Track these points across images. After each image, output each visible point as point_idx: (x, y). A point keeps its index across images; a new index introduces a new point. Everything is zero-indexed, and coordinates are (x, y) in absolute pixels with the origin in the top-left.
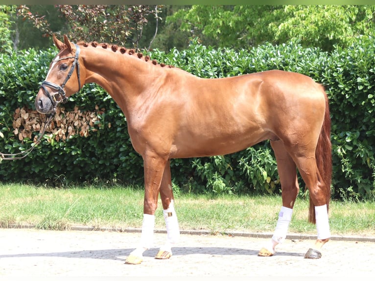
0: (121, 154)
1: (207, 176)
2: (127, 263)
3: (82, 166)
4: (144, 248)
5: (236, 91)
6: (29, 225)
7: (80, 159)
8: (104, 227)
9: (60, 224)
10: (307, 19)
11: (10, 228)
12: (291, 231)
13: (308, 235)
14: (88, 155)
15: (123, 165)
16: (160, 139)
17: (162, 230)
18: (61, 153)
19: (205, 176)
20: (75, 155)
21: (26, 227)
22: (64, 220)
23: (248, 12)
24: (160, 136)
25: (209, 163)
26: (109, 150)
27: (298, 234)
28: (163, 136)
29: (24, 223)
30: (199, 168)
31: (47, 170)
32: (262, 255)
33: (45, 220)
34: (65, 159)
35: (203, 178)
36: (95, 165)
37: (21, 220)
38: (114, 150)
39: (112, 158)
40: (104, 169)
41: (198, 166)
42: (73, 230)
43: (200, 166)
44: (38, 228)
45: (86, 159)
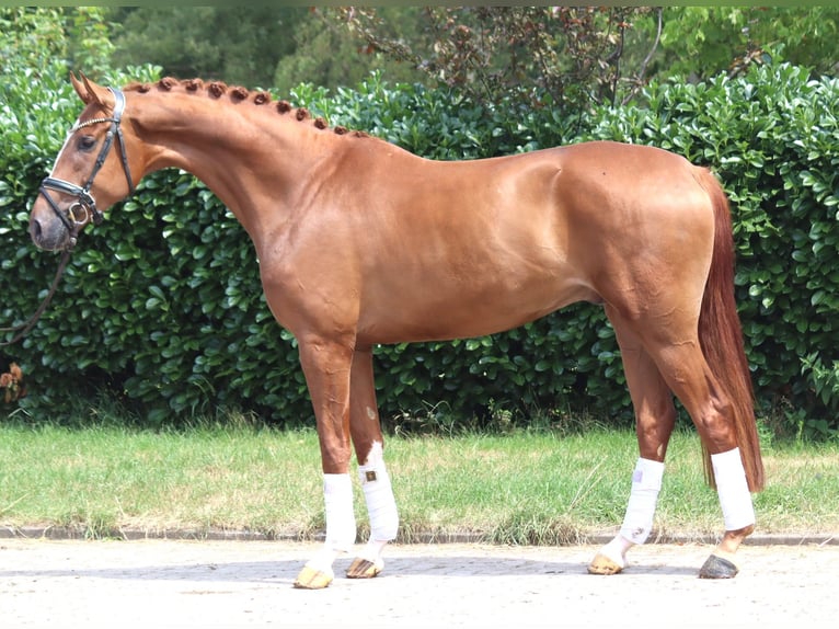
0: (597, 346)
2: (297, 586)
3: (492, 377)
5: (499, 191)
6: (468, 534)
7: (488, 359)
8: (680, 534)
9: (557, 528)
11: (415, 542)
14: (506, 350)
15: (608, 373)
16: (325, 301)
18: (437, 347)
19: (833, 396)
20: (475, 351)
21: (460, 539)
22: (566, 518)
24: (325, 294)
26: (563, 336)
28: (329, 293)
29: (453, 530)
30: (820, 373)
31: (398, 392)
32: (598, 571)
33: (516, 520)
34: (444, 362)
35: (826, 401)
36: (523, 374)
37: (445, 522)
38: (579, 336)
39: (570, 356)
40: (548, 384)
41: (816, 369)
42: (595, 543)
43: (821, 368)
44: (498, 541)
45: (502, 361)
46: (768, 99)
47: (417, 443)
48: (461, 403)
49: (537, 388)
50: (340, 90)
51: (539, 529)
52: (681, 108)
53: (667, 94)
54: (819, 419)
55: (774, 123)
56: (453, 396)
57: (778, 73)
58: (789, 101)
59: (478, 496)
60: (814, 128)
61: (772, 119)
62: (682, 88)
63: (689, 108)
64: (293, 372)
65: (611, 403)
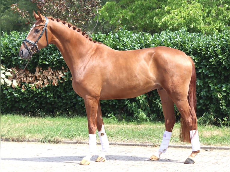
0: (78, 97)
1: (134, 110)
2: (81, 164)
3: (53, 103)
4: (91, 155)
6: (35, 140)
7: (52, 99)
8: (84, 142)
9: (55, 139)
10: (178, 15)
11: (23, 142)
12: (204, 145)
13: (215, 147)
14: (56, 97)
15: (80, 104)
16: (93, 87)
17: (121, 143)
18: (40, 96)
19: (133, 111)
20: (49, 97)
21: (33, 141)
22: (58, 137)
23: (138, 10)
24: (93, 86)
25: (135, 103)
26: (70, 94)
27: (209, 146)
28: (94, 86)
29: (31, 139)
30: (129, 105)
31: (30, 106)
32: (153, 159)
33: (45, 137)
34: (42, 99)
35: (131, 112)
36: (61, 103)
37: (30, 137)
38: (74, 94)
39: (72, 99)
40: (66, 105)
41: (128, 104)
42: (64, 143)
43: (129, 104)
44: (41, 142)
45: (55, 100)
46: (121, 39)
47: (34, 119)
48: (46, 109)
49: (64, 106)
50: (22, 32)
51: (51, 139)
52: (100, 40)
53: (97, 36)
54: (130, 116)
55: (122, 44)
56: (44, 108)
57: (124, 32)
58: (126, 39)
59: (40, 131)
60: (130, 46)
61: (121, 44)
62: (101, 35)
63: (102, 40)
64: (6, 100)
65: (81, 111)
